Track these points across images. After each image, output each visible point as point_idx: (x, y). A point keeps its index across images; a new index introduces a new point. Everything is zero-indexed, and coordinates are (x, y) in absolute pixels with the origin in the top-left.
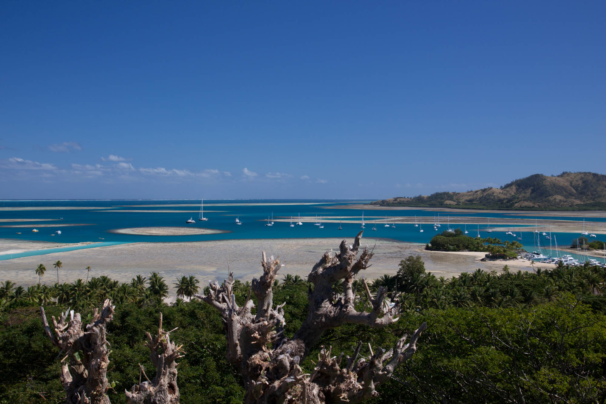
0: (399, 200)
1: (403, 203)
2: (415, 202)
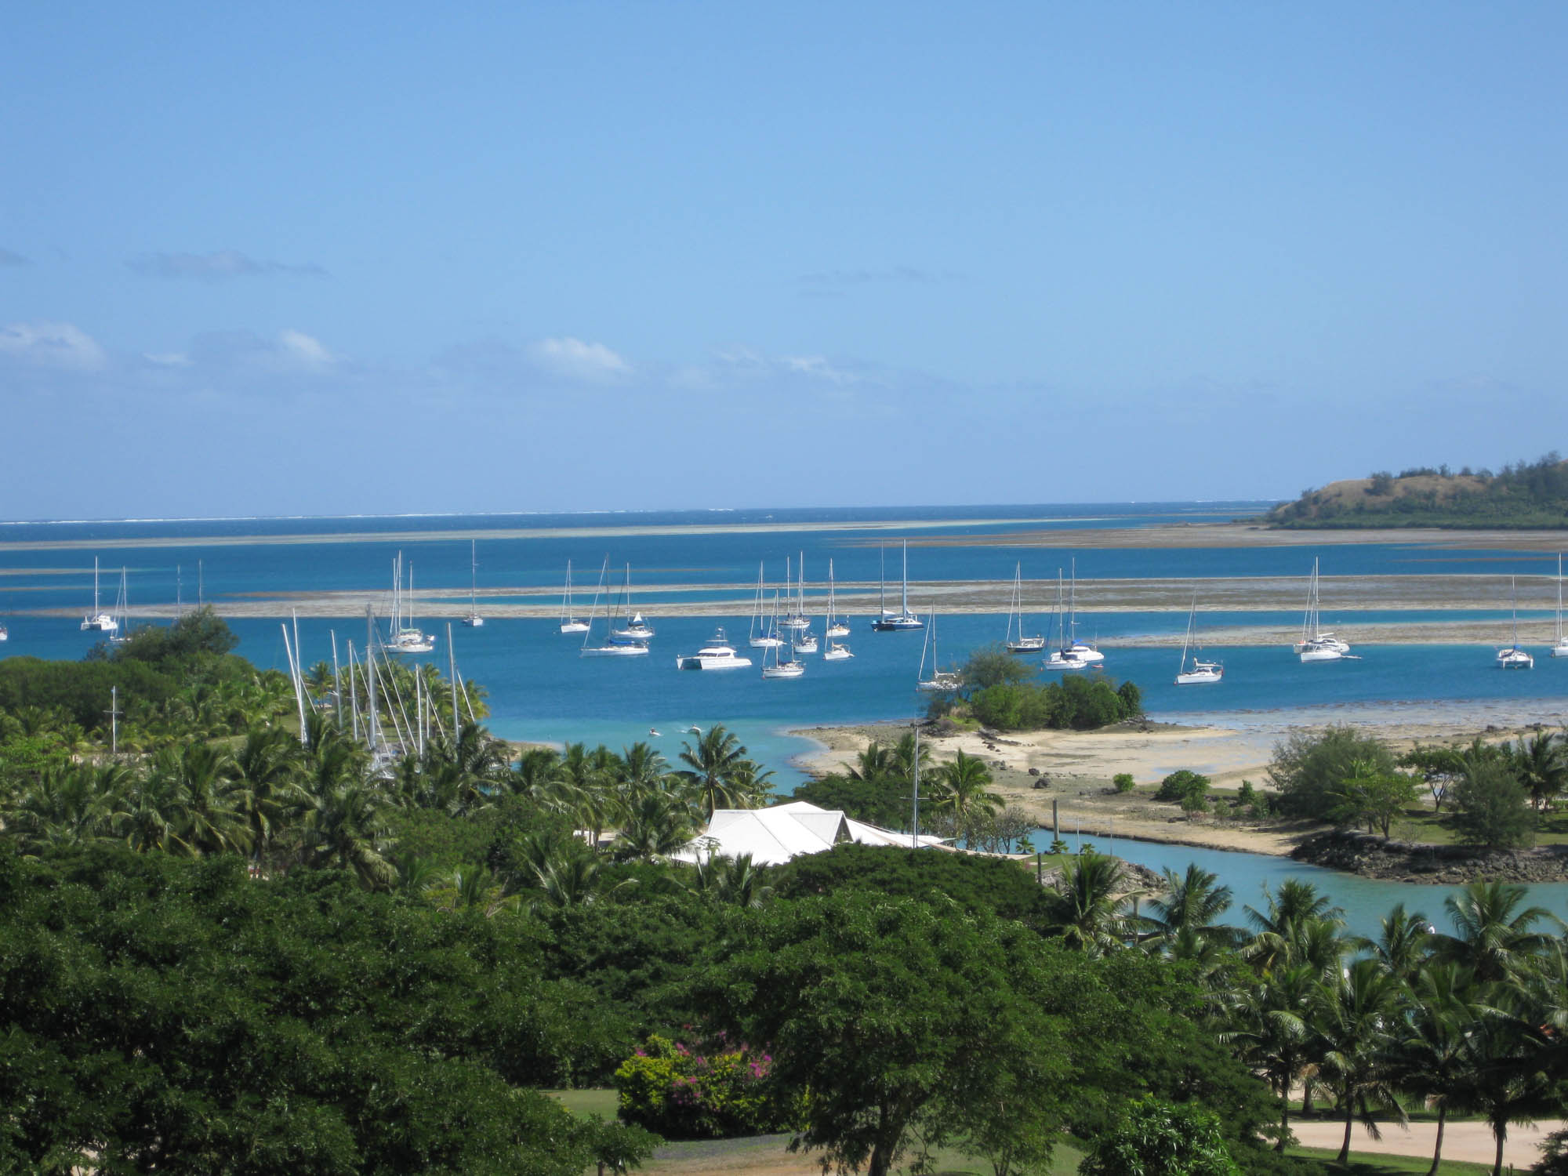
0: (1405, 488)
1: (1426, 509)
2: (1502, 499)
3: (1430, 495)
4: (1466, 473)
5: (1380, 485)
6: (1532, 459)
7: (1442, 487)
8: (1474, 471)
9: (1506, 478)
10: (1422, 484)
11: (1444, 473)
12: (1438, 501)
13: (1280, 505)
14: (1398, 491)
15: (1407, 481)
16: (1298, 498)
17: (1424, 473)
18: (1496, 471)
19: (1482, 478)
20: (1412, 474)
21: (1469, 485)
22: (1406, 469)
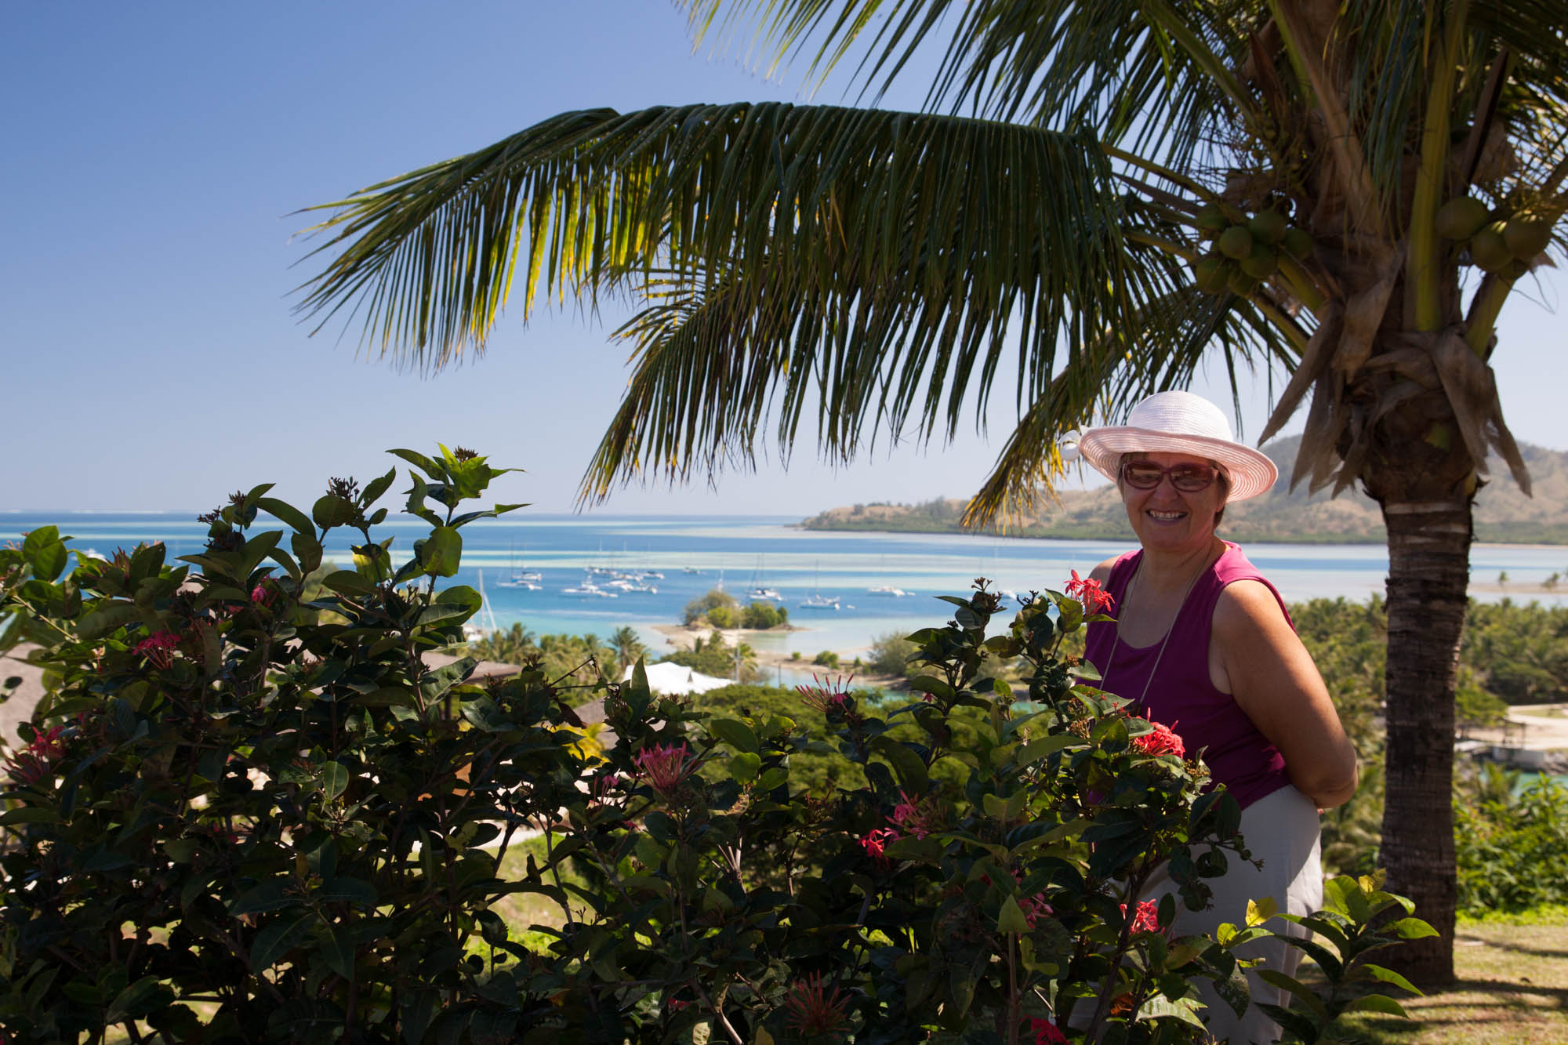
1: (879, 522)
2: (917, 519)
3: (883, 515)
4: (900, 505)
5: (858, 510)
6: (932, 499)
7: (888, 512)
8: (904, 504)
9: (918, 508)
10: (878, 510)
11: (889, 505)
12: (886, 518)
13: (809, 518)
14: (867, 513)
15: (872, 509)
16: (817, 514)
17: (880, 505)
18: (914, 505)
19: (907, 508)
20: (873, 505)
21: (901, 511)
22: (871, 502)
